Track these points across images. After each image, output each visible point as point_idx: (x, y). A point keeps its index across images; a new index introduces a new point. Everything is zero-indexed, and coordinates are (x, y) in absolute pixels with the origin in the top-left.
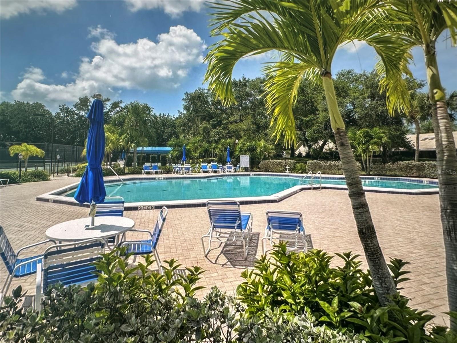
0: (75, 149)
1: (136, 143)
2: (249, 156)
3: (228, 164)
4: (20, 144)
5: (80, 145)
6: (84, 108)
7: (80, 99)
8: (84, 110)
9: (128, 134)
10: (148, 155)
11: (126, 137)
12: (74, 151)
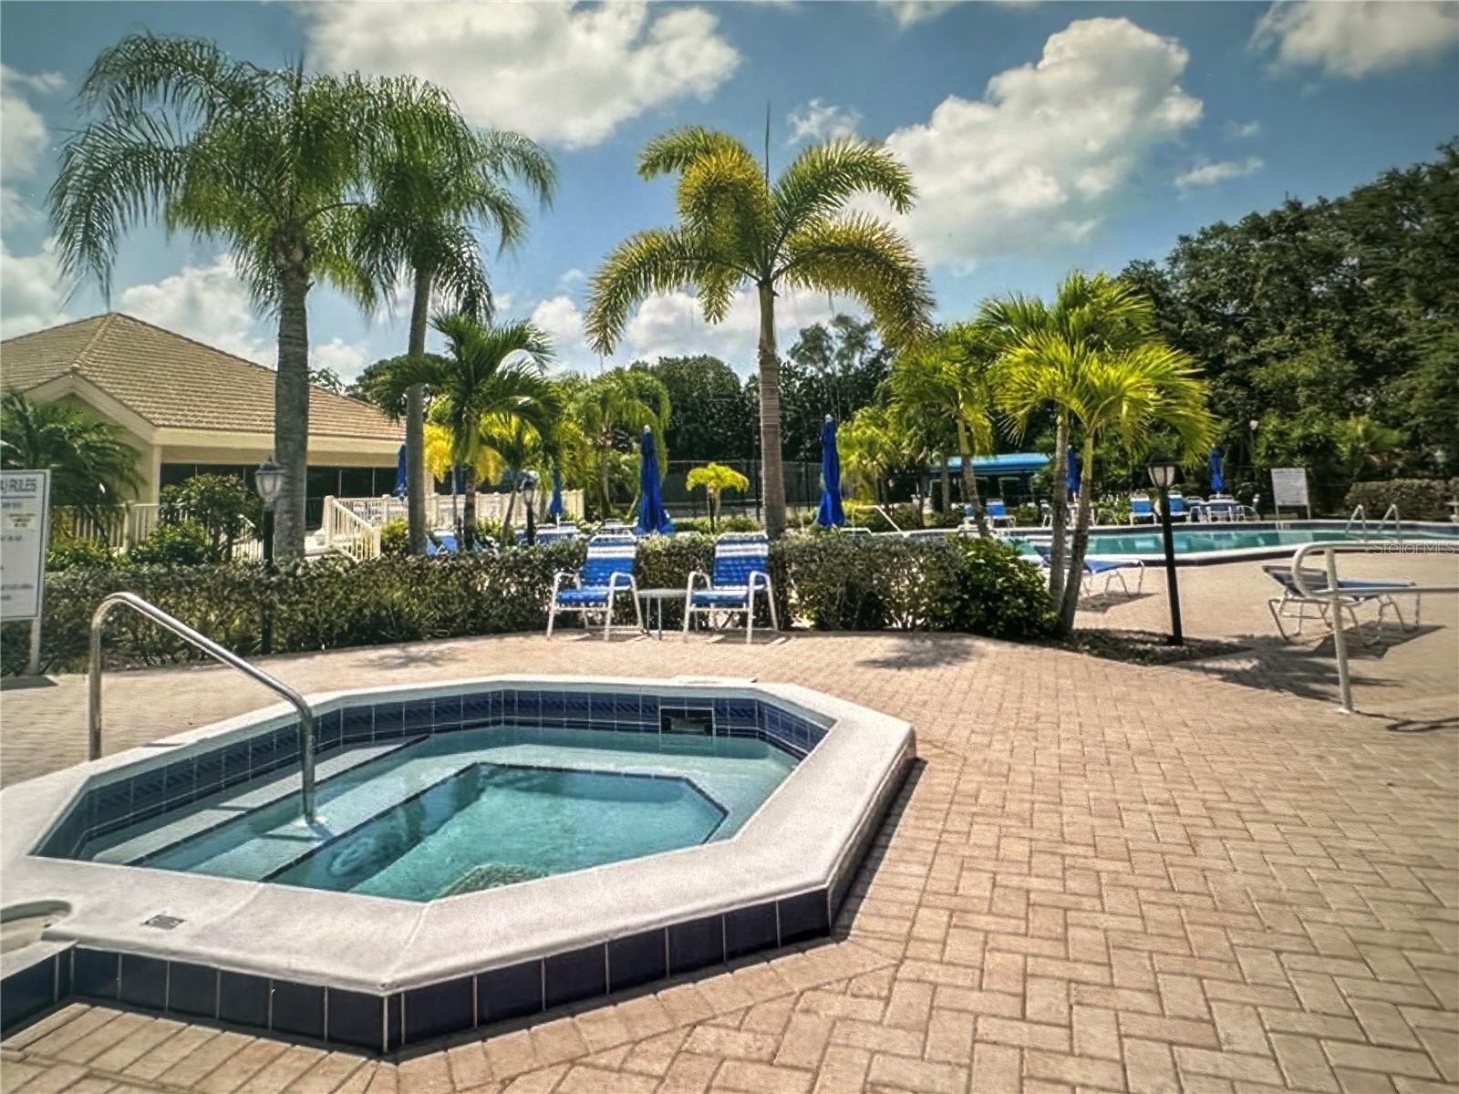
0: (803, 470)
1: (943, 448)
2: (1303, 470)
3: (1218, 495)
4: (705, 466)
5: (813, 460)
6: (816, 357)
7: (803, 333)
8: (814, 363)
9: (920, 428)
10: (994, 479)
11: (916, 435)
12: (800, 475)
